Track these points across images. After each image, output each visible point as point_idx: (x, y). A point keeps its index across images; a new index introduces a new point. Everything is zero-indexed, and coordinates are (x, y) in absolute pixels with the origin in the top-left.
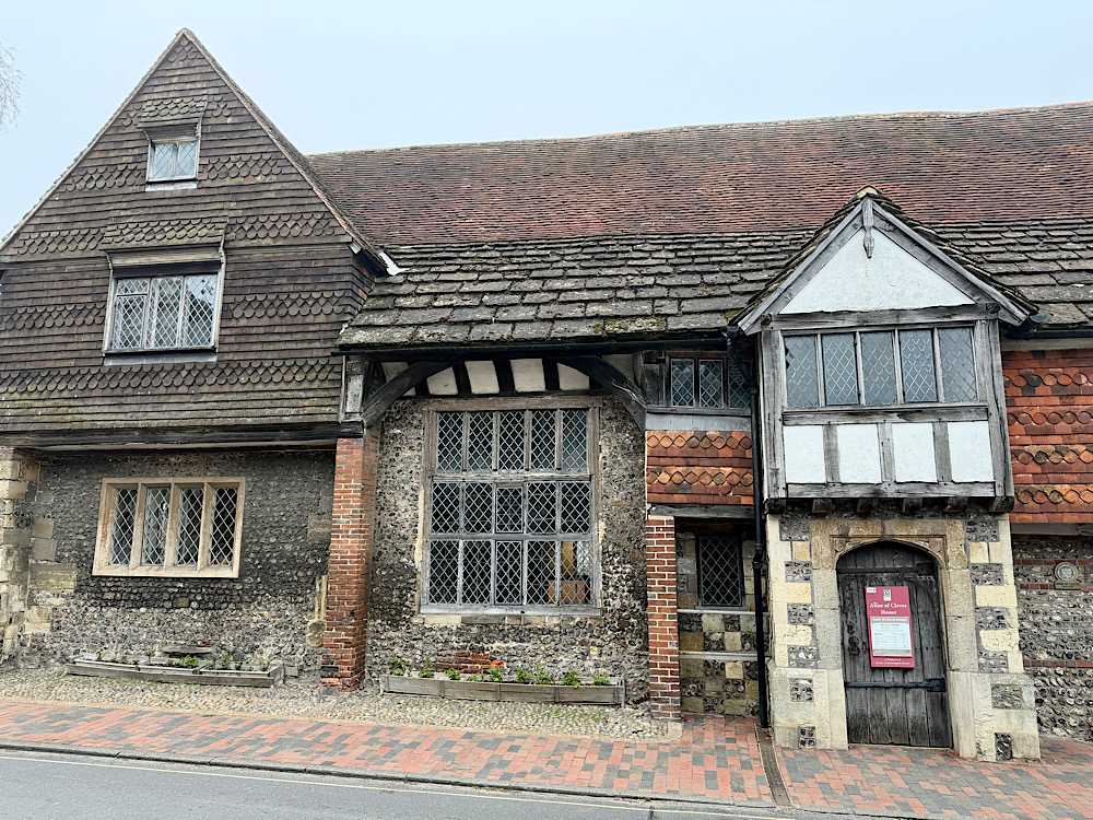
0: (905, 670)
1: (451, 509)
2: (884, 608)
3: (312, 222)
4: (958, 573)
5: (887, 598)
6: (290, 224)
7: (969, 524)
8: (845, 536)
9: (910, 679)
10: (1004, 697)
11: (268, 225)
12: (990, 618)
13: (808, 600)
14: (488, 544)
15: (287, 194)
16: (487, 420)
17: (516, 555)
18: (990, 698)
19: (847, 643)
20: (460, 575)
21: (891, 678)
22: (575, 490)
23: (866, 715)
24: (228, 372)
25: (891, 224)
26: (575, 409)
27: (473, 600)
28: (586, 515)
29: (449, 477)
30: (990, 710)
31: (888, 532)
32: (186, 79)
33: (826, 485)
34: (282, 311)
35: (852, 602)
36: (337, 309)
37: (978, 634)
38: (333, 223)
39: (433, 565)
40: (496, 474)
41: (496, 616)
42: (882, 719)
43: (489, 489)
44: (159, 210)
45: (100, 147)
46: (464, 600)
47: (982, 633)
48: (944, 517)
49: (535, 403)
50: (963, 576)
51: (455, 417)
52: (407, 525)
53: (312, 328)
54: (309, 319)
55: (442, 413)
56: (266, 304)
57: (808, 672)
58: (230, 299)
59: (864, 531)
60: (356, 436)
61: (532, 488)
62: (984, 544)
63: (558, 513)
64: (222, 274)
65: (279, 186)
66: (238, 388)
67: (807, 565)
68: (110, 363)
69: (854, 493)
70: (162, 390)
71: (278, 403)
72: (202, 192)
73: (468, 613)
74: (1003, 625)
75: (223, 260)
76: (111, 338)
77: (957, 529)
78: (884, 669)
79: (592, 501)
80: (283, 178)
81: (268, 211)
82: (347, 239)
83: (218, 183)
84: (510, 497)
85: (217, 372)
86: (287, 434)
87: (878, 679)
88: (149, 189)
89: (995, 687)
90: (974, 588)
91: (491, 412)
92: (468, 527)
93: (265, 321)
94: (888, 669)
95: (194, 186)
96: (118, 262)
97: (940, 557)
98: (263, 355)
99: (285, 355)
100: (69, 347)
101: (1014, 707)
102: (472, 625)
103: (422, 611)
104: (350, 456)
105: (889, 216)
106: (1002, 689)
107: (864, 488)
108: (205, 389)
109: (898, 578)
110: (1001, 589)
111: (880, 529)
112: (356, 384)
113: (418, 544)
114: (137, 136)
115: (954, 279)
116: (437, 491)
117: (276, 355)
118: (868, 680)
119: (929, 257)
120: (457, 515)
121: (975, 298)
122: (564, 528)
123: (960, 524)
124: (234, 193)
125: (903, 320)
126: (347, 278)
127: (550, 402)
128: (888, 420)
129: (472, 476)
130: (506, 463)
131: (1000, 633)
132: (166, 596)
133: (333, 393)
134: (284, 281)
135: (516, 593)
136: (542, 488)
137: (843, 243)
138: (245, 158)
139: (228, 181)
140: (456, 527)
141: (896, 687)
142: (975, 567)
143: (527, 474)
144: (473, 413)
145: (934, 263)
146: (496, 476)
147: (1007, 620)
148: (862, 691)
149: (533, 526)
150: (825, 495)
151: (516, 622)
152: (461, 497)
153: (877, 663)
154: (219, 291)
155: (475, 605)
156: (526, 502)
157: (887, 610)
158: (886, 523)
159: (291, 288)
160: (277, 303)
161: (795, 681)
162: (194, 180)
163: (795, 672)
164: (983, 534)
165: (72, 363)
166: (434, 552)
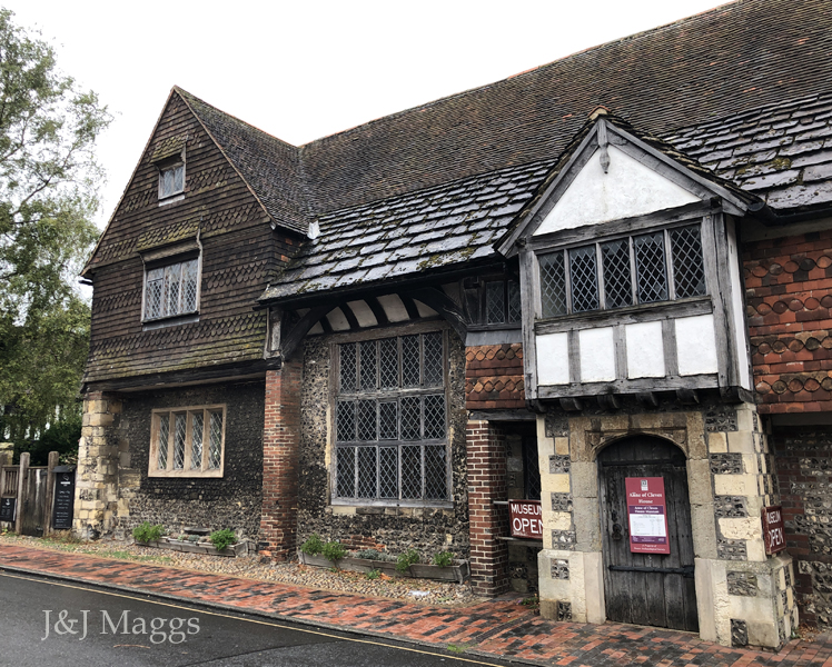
0: (662, 556)
1: (350, 422)
2: (641, 498)
3: (247, 211)
4: (698, 462)
5: (645, 488)
6: (235, 215)
7: (709, 415)
8: (597, 431)
9: (668, 564)
10: (739, 584)
11: (223, 218)
12: (729, 506)
13: (566, 489)
14: (374, 449)
15: (234, 193)
16: (372, 348)
17: (393, 457)
18: (725, 584)
19: (611, 530)
20: (356, 475)
21: (650, 564)
22: (434, 402)
23: (628, 597)
24: (205, 328)
25: (623, 138)
26: (433, 333)
27: (365, 495)
28: (442, 422)
29: (347, 396)
30: (726, 596)
31: (635, 426)
32: (176, 121)
33: (570, 385)
34: (234, 280)
35: (615, 492)
36: (264, 273)
37: (716, 522)
38: (259, 210)
39: (339, 467)
40: (379, 392)
41: (379, 508)
42: (642, 601)
43: (374, 404)
44: (166, 218)
45: (136, 180)
46: (360, 495)
47: (721, 521)
48: (685, 410)
49: (402, 330)
50: (702, 466)
51: (351, 348)
52: (319, 435)
53: (250, 290)
54: (248, 284)
55: (342, 345)
56: (225, 276)
57: (565, 554)
58: (206, 275)
59: (615, 426)
60: (275, 368)
61: (403, 402)
62: (723, 434)
63: (422, 422)
64: (200, 258)
65: (228, 188)
66: (211, 339)
67: (566, 458)
68: (146, 330)
69: (593, 391)
70: (171, 345)
71: (231, 348)
72: (188, 201)
73: (362, 505)
74: (742, 515)
75: (201, 248)
76: (146, 313)
77: (696, 421)
78: (644, 555)
79: (446, 410)
80: (230, 181)
81: (223, 208)
82: (267, 220)
83: (196, 193)
84: (388, 409)
85: (199, 329)
86: (237, 370)
87: (639, 564)
88: (160, 205)
89: (730, 574)
90: (713, 478)
91: (374, 341)
92: (361, 436)
93: (224, 289)
94: (647, 554)
95: (183, 197)
96: (147, 259)
97: (683, 448)
98: (224, 314)
99: (235, 312)
100: (126, 321)
101: (749, 594)
102: (364, 514)
103: (332, 503)
104: (273, 384)
105: (621, 131)
106: (737, 576)
107: (600, 387)
108: (193, 342)
109: (654, 470)
110: (739, 477)
111: (627, 423)
112: (277, 328)
113: (328, 449)
114: (153, 169)
115: (681, 180)
116: (340, 408)
117: (230, 313)
118: (630, 564)
119: (657, 163)
120: (353, 426)
121: (702, 195)
122: (426, 434)
123: (699, 416)
124: (204, 199)
125: (635, 227)
126: (269, 249)
127: (413, 328)
128: (621, 321)
129: (362, 394)
130: (386, 383)
131: (738, 521)
132: (186, 491)
133: (262, 337)
134: (234, 257)
135: (393, 489)
136: (410, 401)
137: (583, 164)
138: (209, 171)
139: (201, 191)
140: (353, 436)
141: (654, 572)
142: (714, 456)
143: (400, 391)
144: (362, 343)
145: (662, 167)
146: (380, 393)
147: (747, 508)
148: (625, 574)
149: (405, 434)
150: (567, 395)
151: (392, 513)
152: (356, 411)
153: (636, 549)
154: (199, 270)
155: (366, 500)
156: (400, 414)
157: (644, 499)
158: (633, 417)
159: (238, 262)
160: (231, 275)
161: (554, 560)
162: (183, 193)
163: (556, 553)
164: (721, 424)
165: (127, 331)
166: (339, 457)
